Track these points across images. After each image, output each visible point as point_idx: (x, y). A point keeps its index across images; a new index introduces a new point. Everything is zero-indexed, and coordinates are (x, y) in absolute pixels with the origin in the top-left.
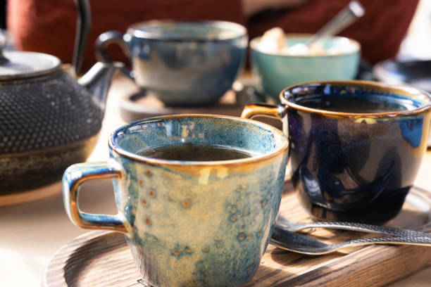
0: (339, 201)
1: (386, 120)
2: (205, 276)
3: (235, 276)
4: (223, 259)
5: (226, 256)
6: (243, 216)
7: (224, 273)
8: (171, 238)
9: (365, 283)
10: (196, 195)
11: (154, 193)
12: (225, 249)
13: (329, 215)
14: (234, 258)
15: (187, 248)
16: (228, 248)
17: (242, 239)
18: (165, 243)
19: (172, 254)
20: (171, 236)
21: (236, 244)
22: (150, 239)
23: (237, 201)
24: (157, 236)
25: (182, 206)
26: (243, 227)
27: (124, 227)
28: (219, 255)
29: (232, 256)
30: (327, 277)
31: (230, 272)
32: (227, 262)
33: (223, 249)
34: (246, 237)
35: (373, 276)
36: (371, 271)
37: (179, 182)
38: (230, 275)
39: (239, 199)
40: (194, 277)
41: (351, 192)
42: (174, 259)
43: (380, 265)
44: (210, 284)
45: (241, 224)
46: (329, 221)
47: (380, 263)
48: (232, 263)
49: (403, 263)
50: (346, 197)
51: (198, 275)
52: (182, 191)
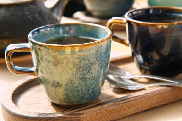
0: (152, 66)
1: (173, 26)
2: (69, 96)
3: (83, 97)
4: (76, 89)
5: (77, 88)
6: (83, 70)
7: (77, 95)
8: (51, 79)
9: (151, 103)
10: (59, 59)
11: (42, 58)
12: (76, 85)
13: (148, 72)
14: (81, 89)
15: (58, 83)
16: (77, 84)
17: (84, 80)
18: (49, 81)
19: (53, 86)
20: (51, 78)
21: (81, 82)
22: (44, 79)
23: (79, 63)
24: (46, 77)
25: (54, 64)
26: (84, 75)
27: (34, 73)
28: (73, 87)
29: (80, 88)
30: (129, 99)
31: (81, 95)
32: (78, 91)
33: (75, 85)
34: (86, 79)
35: (156, 100)
36: (155, 98)
37: (52, 53)
38: (81, 97)
39: (80, 62)
40: (64, 97)
41: (157, 61)
42: (54, 88)
43: (160, 95)
44: (71, 100)
45: (83, 73)
46: (147, 75)
47: (160, 94)
48: (80, 91)
49: (174, 95)
50: (155, 63)
51: (65, 96)
52: (53, 57)
